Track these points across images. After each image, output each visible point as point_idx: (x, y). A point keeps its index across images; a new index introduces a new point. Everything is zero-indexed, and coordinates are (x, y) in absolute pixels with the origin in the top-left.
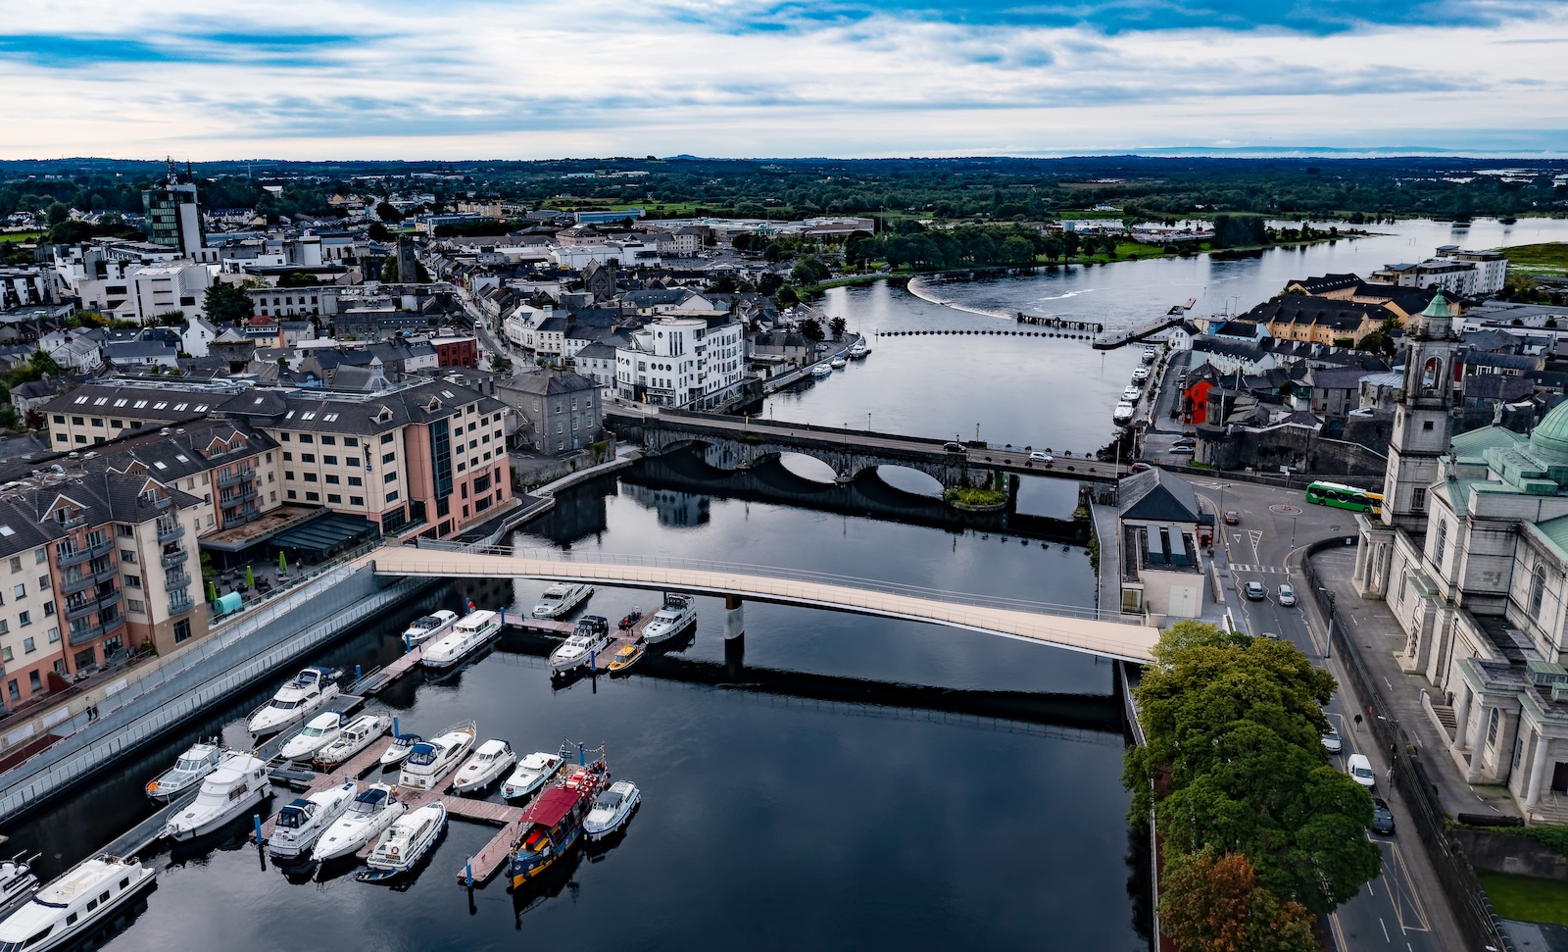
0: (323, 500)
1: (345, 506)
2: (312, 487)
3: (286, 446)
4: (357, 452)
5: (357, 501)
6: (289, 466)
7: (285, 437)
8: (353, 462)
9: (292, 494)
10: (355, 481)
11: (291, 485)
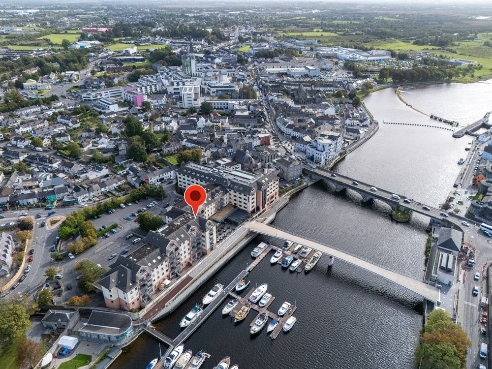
0: (238, 205)
1: (242, 208)
2: (235, 202)
3: (230, 192)
4: (246, 198)
5: (246, 208)
6: (230, 196)
7: (230, 191)
8: (245, 199)
9: (231, 202)
10: (245, 203)
11: (231, 200)
